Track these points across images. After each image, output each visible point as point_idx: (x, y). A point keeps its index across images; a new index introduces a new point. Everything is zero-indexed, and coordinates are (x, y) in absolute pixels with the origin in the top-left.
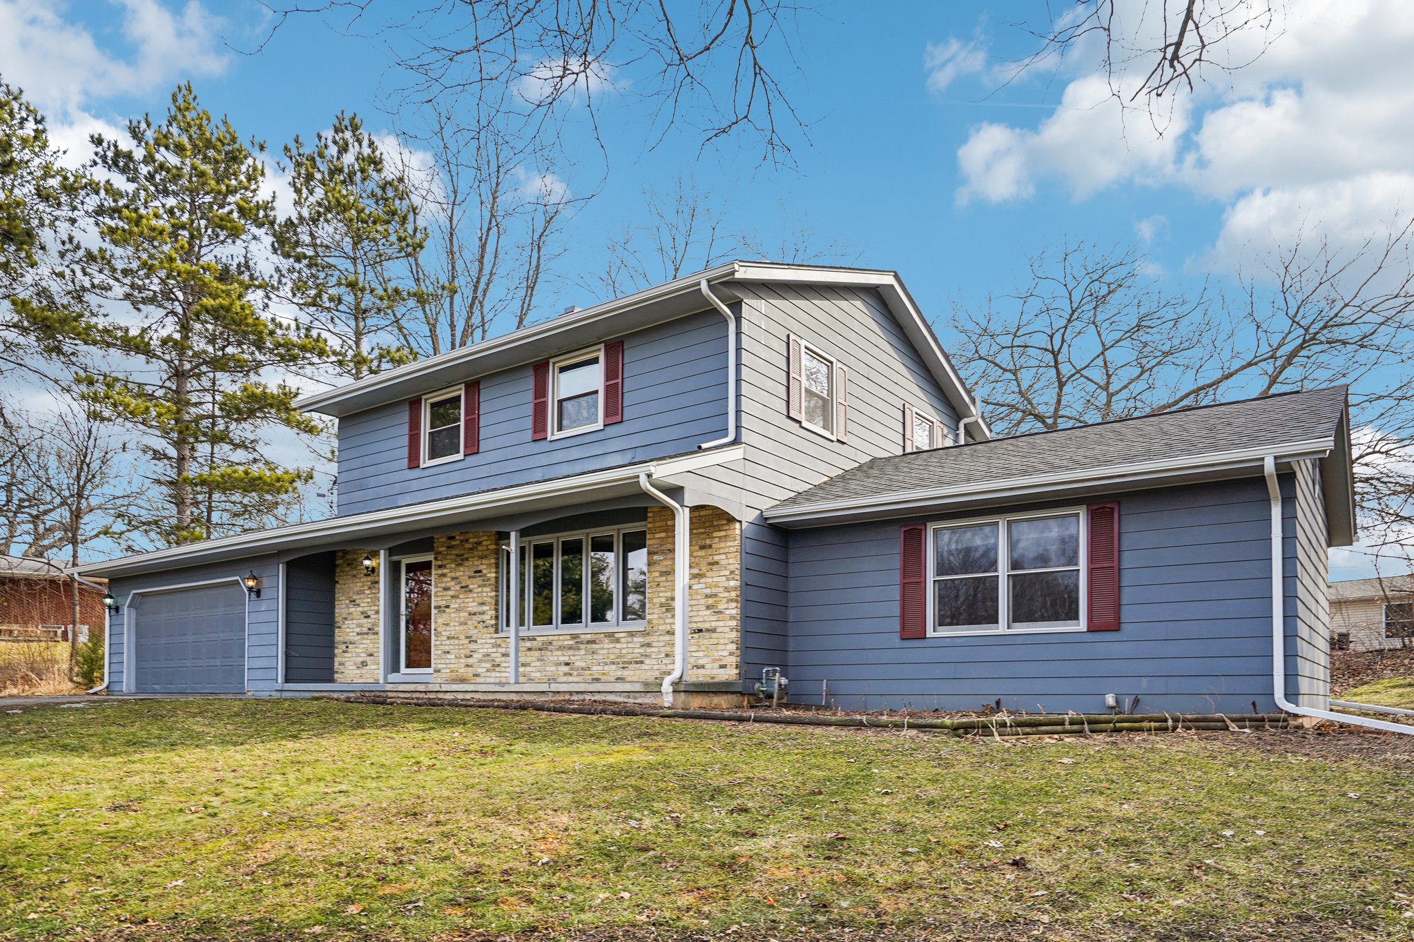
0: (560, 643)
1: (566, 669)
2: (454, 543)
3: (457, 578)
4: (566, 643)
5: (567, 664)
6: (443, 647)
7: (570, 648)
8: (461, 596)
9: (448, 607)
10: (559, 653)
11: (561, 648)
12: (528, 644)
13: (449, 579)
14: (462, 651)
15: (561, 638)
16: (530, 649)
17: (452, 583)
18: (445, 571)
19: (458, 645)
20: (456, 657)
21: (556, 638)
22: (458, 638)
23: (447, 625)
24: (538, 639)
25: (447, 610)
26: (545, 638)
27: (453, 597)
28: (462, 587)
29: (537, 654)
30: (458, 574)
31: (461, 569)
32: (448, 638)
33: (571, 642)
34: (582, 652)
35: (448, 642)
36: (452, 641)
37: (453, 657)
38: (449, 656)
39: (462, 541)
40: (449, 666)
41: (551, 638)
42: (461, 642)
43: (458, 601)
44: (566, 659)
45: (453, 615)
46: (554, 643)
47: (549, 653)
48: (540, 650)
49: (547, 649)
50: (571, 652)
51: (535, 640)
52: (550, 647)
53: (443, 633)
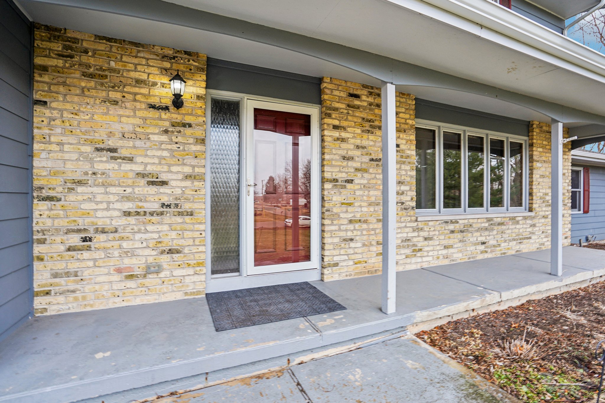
0: (479, 225)
1: (482, 247)
2: (357, 102)
3: (364, 148)
4: (483, 225)
5: (483, 243)
6: (343, 234)
7: (486, 229)
8: (371, 170)
9: (350, 181)
10: (478, 234)
11: (479, 230)
12: (451, 227)
13: (352, 147)
14: (373, 237)
15: (479, 221)
16: (452, 232)
17: (358, 153)
18: (344, 135)
19: (368, 230)
20: (364, 245)
21: (475, 221)
22: (366, 222)
23: (350, 204)
24: (460, 222)
25: (349, 186)
26: (466, 221)
27: (357, 170)
28: (372, 160)
29: (459, 236)
30: (365, 143)
31: (371, 137)
32: (351, 221)
33: (487, 225)
34: (495, 232)
35: (351, 227)
36: (357, 226)
37: (359, 245)
38: (352, 245)
39: (371, 104)
40: (353, 257)
41: (471, 221)
42: (371, 226)
43: (366, 175)
44: (483, 239)
45: (358, 193)
46: (474, 225)
47: (470, 235)
48: (462, 232)
49: (467, 231)
50: (487, 233)
51: (458, 222)
52: (470, 229)
53: (342, 215)
